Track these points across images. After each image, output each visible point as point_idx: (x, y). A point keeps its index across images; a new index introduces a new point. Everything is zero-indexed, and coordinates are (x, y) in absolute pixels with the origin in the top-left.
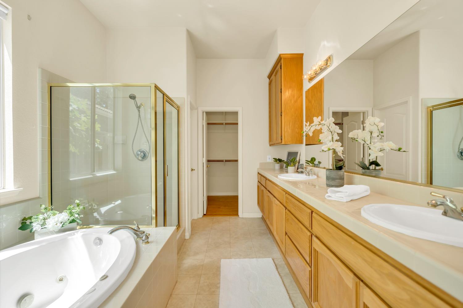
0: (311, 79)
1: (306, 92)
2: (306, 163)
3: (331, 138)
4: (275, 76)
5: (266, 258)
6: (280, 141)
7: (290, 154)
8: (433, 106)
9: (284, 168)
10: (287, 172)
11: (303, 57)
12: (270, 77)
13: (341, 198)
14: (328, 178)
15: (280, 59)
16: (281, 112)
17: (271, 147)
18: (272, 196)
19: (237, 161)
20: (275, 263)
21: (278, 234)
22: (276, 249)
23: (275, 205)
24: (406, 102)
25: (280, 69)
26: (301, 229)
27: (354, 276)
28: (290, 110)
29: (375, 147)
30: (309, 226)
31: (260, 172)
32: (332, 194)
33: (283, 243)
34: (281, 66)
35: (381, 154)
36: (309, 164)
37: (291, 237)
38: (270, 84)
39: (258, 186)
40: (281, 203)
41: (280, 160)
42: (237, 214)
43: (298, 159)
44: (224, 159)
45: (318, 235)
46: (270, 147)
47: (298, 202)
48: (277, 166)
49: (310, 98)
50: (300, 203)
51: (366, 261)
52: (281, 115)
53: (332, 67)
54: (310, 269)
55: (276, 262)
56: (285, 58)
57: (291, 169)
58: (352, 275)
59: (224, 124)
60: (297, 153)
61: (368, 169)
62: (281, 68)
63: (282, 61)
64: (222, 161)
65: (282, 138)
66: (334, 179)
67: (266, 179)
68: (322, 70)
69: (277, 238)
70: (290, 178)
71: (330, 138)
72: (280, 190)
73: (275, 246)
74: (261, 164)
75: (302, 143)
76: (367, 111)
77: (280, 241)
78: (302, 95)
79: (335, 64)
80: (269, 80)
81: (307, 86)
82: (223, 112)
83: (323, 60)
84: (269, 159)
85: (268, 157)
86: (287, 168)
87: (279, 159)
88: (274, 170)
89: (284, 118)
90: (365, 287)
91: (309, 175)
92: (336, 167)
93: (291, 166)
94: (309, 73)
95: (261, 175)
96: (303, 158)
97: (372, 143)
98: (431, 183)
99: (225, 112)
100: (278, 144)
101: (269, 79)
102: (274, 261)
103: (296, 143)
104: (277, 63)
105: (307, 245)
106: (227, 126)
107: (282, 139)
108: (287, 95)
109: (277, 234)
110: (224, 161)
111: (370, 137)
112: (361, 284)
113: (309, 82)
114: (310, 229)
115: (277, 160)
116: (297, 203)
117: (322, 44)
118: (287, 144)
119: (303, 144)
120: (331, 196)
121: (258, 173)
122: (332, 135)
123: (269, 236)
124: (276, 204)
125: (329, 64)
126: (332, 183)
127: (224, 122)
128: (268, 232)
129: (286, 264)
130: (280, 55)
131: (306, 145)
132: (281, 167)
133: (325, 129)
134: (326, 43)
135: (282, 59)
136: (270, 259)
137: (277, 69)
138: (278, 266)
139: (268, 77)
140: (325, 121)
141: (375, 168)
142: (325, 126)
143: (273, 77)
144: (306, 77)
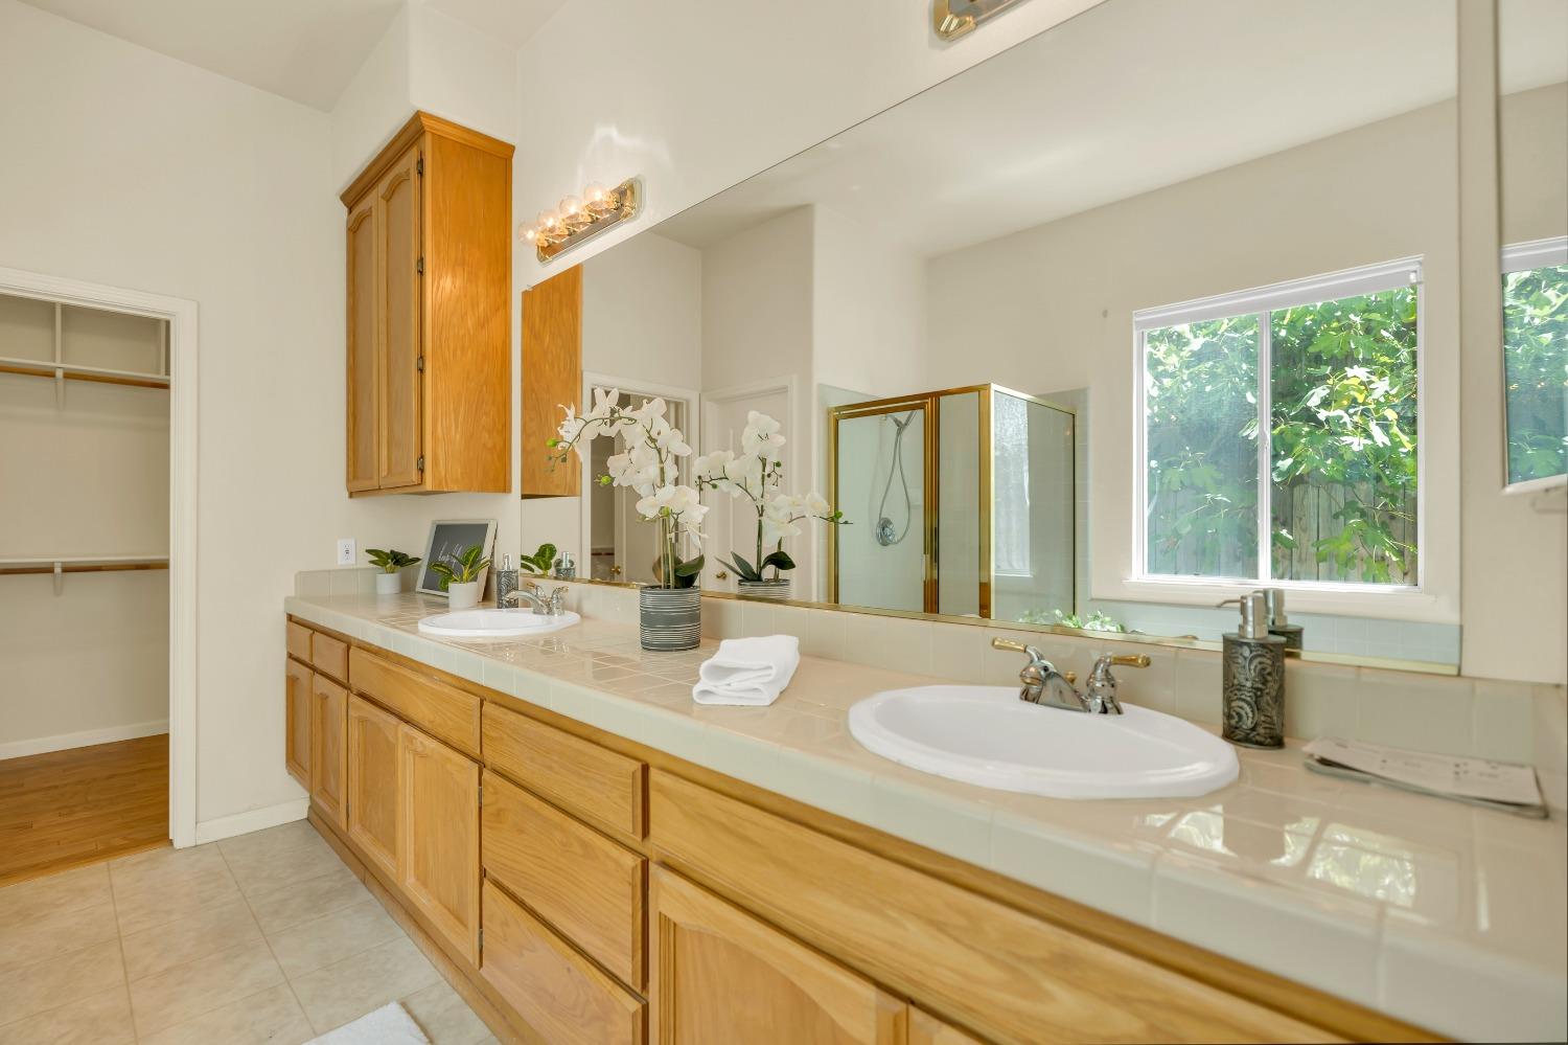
0: (549, 250)
1: (527, 295)
2: (523, 566)
3: (658, 471)
4: (389, 197)
5: (368, 1011)
6: (414, 477)
7: (444, 534)
8: (838, 409)
9: (419, 588)
10: (444, 607)
11: (511, 157)
12: (353, 197)
13: (751, 695)
14: (648, 620)
15: (414, 132)
16: (422, 358)
17: (356, 503)
18: (393, 720)
19: (163, 566)
20: (415, 1018)
21: (425, 884)
22: (405, 946)
23: (410, 757)
24: (784, 390)
25: (414, 174)
26: (584, 845)
27: (879, 991)
28: (459, 352)
29: (776, 509)
30: (630, 827)
31: (299, 614)
32: (718, 684)
33: (463, 922)
34: (421, 162)
35: (795, 530)
36: (532, 570)
37: (513, 888)
38: (354, 230)
39: (292, 682)
40: (446, 743)
41: (399, 560)
42: (162, 837)
43: (486, 553)
44: (58, 559)
45: (679, 858)
46: (352, 500)
47: (561, 733)
48: (388, 582)
49: (537, 319)
50: (569, 737)
51: (940, 927)
52: (421, 370)
53: (638, 221)
54: (634, 1006)
55: (421, 1011)
56: (439, 139)
57: (462, 592)
58: (869, 993)
59: (60, 374)
60: (483, 528)
61: (758, 578)
62: (421, 173)
63: (428, 143)
64: (48, 570)
65: (423, 463)
66: (670, 622)
67: (348, 643)
68: (597, 224)
69: (424, 901)
70: (480, 633)
71: (654, 471)
72: (447, 690)
73: (402, 933)
74: (304, 578)
75: (505, 488)
76: (688, 402)
77: (446, 911)
78: (506, 303)
79: (649, 215)
80: (350, 212)
81: (529, 272)
82: (51, 306)
83: (608, 189)
84: (346, 552)
85: (341, 545)
86: (446, 590)
87: (392, 552)
88: (373, 598)
89: (435, 384)
90: (935, 1023)
91: (550, 612)
92: (677, 578)
93: (462, 580)
94: (550, 223)
95: (314, 629)
96: (508, 547)
97: (767, 496)
98: (837, 601)
99: (66, 309)
100: (399, 491)
101: (346, 209)
102: (409, 1012)
103: (483, 489)
104: (400, 144)
105: (624, 910)
106: (77, 387)
107: (422, 470)
108: (448, 290)
109: (423, 881)
110: (58, 570)
111: (760, 477)
112: (917, 1015)
113: (542, 259)
114: (635, 840)
115: (386, 554)
116: (559, 736)
117: (601, 132)
118: (445, 490)
119: (510, 491)
120: (713, 689)
121: (290, 618)
122: (661, 462)
123: (364, 894)
124: (416, 753)
125: (627, 209)
126: (664, 636)
127: (59, 365)
128: (355, 877)
129: (466, 1001)
130: (418, 116)
131: (524, 497)
132: (406, 588)
133: (634, 436)
134: (614, 132)
135: (428, 138)
136: (393, 1011)
137: (399, 169)
138: (433, 1028)
139: (343, 198)
140: (633, 410)
141: (776, 575)
142: (638, 428)
143: (373, 200)
144: (527, 237)
